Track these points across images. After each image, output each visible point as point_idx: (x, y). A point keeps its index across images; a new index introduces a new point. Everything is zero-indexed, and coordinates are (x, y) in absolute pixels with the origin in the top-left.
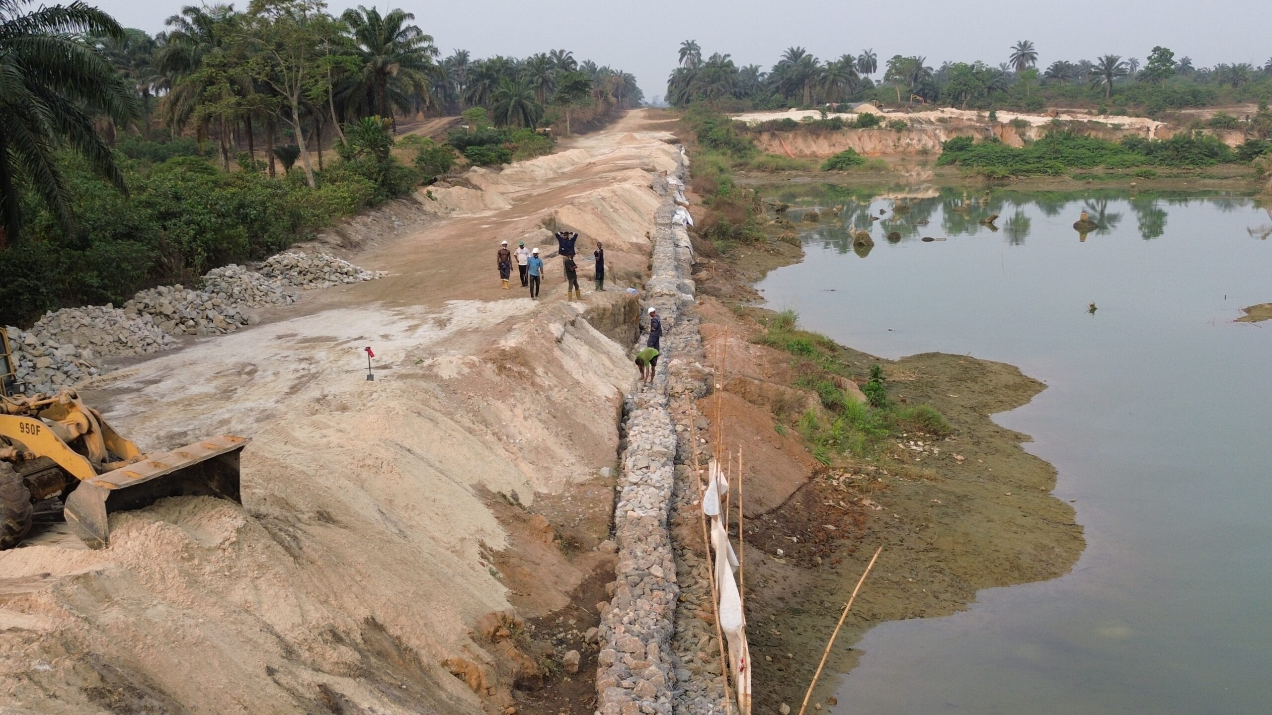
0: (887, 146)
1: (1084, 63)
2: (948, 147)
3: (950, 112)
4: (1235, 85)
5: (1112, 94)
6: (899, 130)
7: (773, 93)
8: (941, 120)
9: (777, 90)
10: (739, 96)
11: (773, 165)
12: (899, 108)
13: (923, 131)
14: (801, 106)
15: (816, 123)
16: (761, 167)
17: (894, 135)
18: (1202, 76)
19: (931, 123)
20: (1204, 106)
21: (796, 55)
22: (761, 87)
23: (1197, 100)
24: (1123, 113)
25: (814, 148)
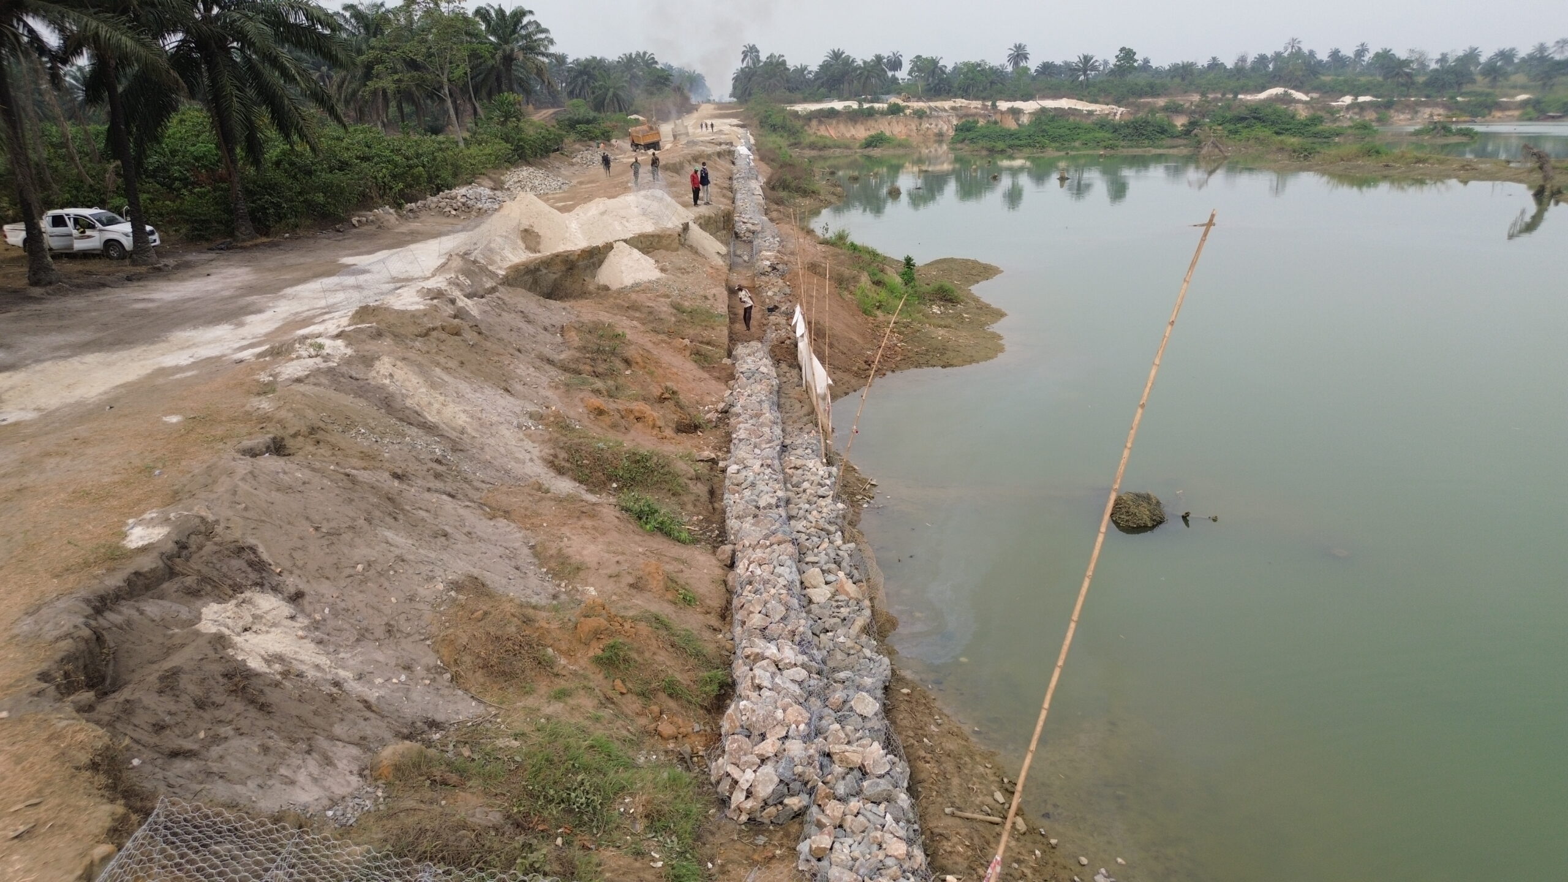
0: (911, 130)
1: (1066, 63)
2: (958, 129)
3: (960, 102)
4: (1183, 79)
5: (1087, 86)
6: (920, 117)
7: (819, 88)
8: (953, 108)
9: (822, 85)
10: (790, 90)
11: (821, 144)
12: (919, 99)
13: (938, 117)
14: (841, 98)
15: (855, 111)
16: (812, 146)
17: (916, 121)
18: (1158, 72)
19: (945, 110)
20: (1158, 95)
21: (836, 55)
22: (809, 83)
23: (1153, 90)
24: (1096, 102)
25: (853, 132)
